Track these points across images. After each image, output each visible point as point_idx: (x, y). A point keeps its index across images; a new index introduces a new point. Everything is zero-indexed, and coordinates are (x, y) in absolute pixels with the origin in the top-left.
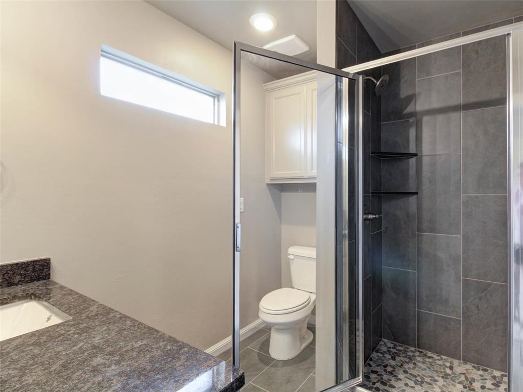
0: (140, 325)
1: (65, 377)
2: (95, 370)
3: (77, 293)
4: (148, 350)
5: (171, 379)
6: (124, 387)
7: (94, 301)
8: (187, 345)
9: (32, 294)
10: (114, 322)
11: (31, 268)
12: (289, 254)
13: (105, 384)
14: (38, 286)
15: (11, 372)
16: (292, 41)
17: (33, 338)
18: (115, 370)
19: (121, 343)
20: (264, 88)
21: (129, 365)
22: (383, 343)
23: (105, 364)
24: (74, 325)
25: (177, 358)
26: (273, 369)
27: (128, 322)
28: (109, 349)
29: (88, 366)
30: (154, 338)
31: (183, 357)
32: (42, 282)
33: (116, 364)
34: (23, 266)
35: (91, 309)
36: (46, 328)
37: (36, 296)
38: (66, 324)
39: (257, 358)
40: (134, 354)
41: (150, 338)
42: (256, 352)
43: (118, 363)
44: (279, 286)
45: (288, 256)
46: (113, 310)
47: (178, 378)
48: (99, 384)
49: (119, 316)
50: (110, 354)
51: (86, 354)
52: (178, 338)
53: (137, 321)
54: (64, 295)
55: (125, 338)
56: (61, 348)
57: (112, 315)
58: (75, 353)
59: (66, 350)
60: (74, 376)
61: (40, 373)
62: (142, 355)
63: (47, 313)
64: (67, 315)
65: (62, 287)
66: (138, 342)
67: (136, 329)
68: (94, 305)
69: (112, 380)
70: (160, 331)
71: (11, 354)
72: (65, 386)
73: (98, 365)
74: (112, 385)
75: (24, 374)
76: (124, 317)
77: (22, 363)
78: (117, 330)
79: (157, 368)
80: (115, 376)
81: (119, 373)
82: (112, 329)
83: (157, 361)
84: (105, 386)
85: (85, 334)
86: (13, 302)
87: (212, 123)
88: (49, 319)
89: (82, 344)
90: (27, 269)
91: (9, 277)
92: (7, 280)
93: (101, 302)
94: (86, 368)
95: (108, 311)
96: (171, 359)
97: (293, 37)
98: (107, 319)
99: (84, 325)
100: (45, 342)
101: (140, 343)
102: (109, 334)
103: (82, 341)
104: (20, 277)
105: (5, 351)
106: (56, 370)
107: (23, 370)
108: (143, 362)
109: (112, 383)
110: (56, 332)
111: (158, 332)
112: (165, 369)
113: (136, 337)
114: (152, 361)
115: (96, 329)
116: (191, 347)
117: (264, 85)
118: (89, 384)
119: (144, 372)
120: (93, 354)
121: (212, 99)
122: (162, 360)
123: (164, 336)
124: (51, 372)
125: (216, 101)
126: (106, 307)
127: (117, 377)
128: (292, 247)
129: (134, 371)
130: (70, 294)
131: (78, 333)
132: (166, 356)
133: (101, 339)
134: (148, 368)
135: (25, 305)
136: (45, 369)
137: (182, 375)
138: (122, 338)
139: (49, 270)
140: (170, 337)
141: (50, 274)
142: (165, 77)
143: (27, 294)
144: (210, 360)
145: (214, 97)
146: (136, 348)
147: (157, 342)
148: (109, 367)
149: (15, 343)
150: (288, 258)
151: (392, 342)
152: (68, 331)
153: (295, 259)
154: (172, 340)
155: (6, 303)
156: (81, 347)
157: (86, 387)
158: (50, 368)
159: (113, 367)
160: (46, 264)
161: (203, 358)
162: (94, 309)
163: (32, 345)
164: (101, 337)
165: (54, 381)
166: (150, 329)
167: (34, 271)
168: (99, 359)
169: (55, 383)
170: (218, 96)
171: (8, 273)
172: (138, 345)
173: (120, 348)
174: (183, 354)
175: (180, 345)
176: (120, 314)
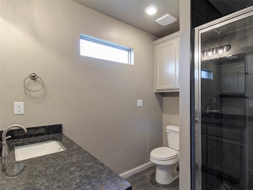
0: (91, 156)
1: (60, 174)
2: (71, 173)
3: (70, 139)
4: (92, 168)
5: (99, 182)
6: (80, 182)
7: (75, 143)
8: (108, 168)
9: (55, 138)
10: (81, 153)
11: (55, 128)
12: (167, 129)
13: (73, 179)
14: (57, 135)
15: (43, 168)
16: (167, 17)
17: (52, 156)
18: (78, 174)
19: (83, 163)
20: (154, 43)
21: (84, 173)
22: (224, 186)
23: (75, 171)
24: (67, 152)
25: (103, 173)
26: (157, 188)
27: (87, 154)
28: (78, 165)
29: (69, 171)
30: (95, 163)
31: (106, 173)
32: (59, 134)
33: (79, 172)
34: (53, 127)
35: (74, 146)
36: (57, 153)
37: (56, 139)
38: (64, 152)
39: (149, 181)
40: (87, 168)
41: (94, 162)
42: (148, 178)
43: (80, 171)
44: (161, 146)
45: (166, 130)
46: (82, 148)
47: (102, 183)
48: (71, 179)
49: (83, 151)
50: (77, 167)
51: (69, 165)
52: (105, 164)
53: (90, 154)
54: (65, 140)
55: (84, 161)
56: (61, 161)
57: (81, 150)
58: (65, 164)
59: (62, 162)
60: (63, 174)
61: (52, 170)
62: (90, 169)
63: (59, 147)
64: (65, 148)
65: (65, 136)
66: (89, 163)
67: (89, 157)
68: (75, 145)
69: (76, 178)
70: (98, 160)
71: (44, 161)
72: (59, 177)
73: (72, 171)
74: (76, 180)
75: (47, 170)
76: (85, 152)
77: (47, 166)
78: (82, 157)
79: (94, 176)
80: (78, 176)
81: (79, 176)
82: (80, 156)
83: (95, 173)
84: (73, 180)
85: (70, 157)
86: (49, 141)
87: (127, 63)
88: (60, 149)
89: (68, 161)
90: (54, 128)
91: (48, 131)
92: (47, 132)
93: (78, 144)
94: (68, 171)
95: (80, 148)
96: (100, 173)
97: (168, 15)
98: (79, 151)
99: (70, 153)
100: (56, 158)
101: (89, 164)
102: (79, 158)
103: (68, 160)
104: (51, 131)
105: (42, 160)
106: (57, 170)
107: (47, 168)
108: (89, 172)
109: (76, 179)
110: (60, 154)
111: (97, 160)
112: (97, 177)
113: (88, 161)
114: (93, 173)
115: (74, 155)
116: (110, 169)
117: (153, 42)
118: (68, 178)
119: (89, 177)
120: (72, 166)
121: (127, 52)
122: (97, 173)
123: (100, 163)
124: (56, 171)
125: (129, 53)
126: (79, 146)
127: (78, 177)
128: (168, 126)
129: (85, 176)
130: (68, 140)
131: (68, 156)
132: (99, 171)
133: (75, 160)
134: (91, 175)
135: (53, 142)
136: (54, 169)
137: (104, 182)
138: (83, 161)
139: (62, 129)
140: (102, 163)
141: (62, 130)
142: (106, 44)
143: (53, 138)
144: (117, 177)
145: (128, 51)
146: (88, 166)
147: (96, 165)
148: (76, 172)
149: (46, 157)
150: (166, 131)
151: (230, 186)
152: (64, 155)
153: (170, 132)
154: (102, 165)
155: (47, 141)
156: (68, 162)
157: (67, 179)
158: (56, 169)
159: (78, 173)
160: (60, 126)
161: (114, 175)
162: (75, 147)
163: (51, 159)
164: (76, 159)
165: (56, 174)
166: (95, 158)
167: (56, 129)
168: (73, 168)
169: (56, 175)
170: (130, 50)
171: (48, 129)
172: (89, 165)
173: (82, 165)
174: (106, 172)
175: (105, 168)
176: (84, 150)
